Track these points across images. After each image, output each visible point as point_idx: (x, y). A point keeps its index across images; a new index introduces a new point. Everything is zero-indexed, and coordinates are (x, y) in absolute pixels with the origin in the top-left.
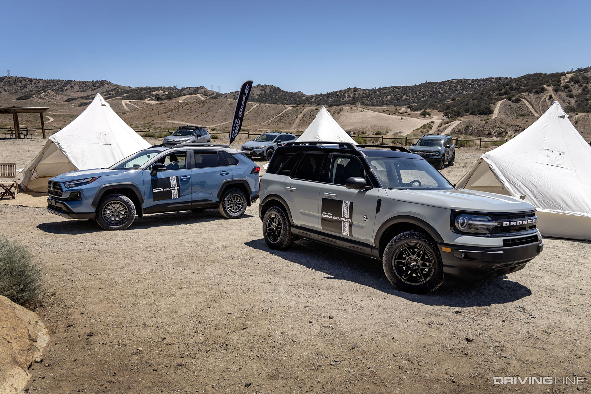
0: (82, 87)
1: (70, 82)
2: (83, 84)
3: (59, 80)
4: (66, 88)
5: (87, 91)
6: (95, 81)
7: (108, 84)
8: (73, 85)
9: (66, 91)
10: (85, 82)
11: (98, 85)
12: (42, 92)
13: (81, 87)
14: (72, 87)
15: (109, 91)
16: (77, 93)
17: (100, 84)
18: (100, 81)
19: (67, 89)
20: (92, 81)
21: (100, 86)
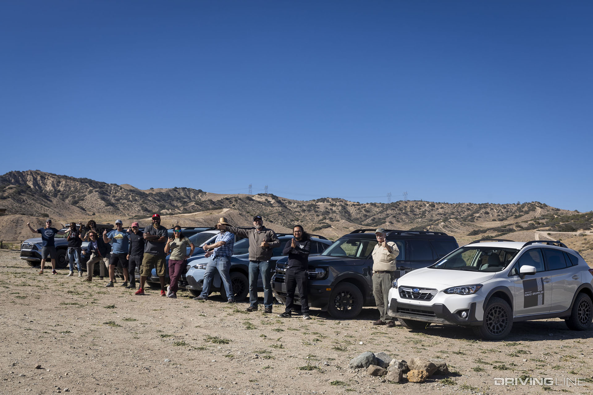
0: (502, 213)
1: (485, 206)
2: (505, 208)
3: (470, 203)
4: (478, 215)
5: (509, 219)
6: (521, 203)
7: (541, 208)
8: (488, 210)
9: (477, 220)
10: (507, 205)
11: (526, 209)
12: (441, 222)
13: (499, 214)
14: (487, 213)
15: (538, 219)
16: (493, 222)
17: (529, 208)
18: (529, 203)
19: (479, 217)
20: (518, 204)
21: (529, 211)
